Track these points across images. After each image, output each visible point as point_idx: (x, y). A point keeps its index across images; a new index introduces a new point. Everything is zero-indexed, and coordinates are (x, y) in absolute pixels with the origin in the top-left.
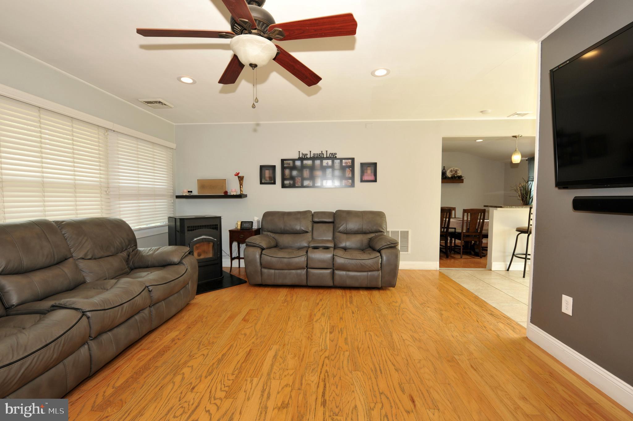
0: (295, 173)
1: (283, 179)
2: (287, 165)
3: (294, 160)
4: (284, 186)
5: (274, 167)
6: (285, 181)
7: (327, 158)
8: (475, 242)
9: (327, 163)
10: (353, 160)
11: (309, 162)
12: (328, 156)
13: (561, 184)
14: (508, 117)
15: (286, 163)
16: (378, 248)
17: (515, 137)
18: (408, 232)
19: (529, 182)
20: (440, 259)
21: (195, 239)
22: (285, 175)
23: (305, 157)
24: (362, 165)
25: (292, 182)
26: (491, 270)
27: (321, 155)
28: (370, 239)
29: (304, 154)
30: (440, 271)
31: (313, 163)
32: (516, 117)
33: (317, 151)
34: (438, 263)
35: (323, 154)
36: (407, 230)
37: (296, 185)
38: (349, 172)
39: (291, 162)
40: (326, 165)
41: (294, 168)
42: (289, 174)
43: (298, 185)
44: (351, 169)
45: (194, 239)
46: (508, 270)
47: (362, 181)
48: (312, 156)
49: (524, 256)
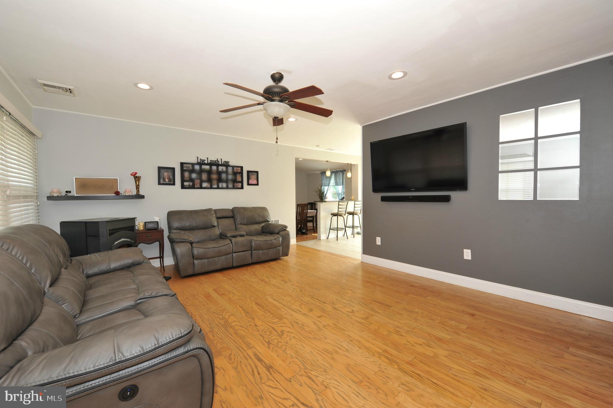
0: (194, 176)
1: (183, 180)
2: (186, 168)
3: (193, 164)
4: (183, 187)
5: (173, 169)
6: (184, 183)
7: (222, 165)
8: (301, 225)
9: (222, 169)
10: (242, 168)
11: (207, 167)
12: (223, 163)
13: (375, 190)
14: (326, 150)
15: (186, 166)
16: (277, 231)
17: (327, 161)
18: (278, 220)
19: (323, 187)
20: (297, 236)
21: (116, 243)
22: (185, 177)
23: (203, 163)
24: (248, 172)
25: (191, 184)
26: (320, 240)
27: (217, 162)
28: (262, 227)
29: (202, 160)
30: (297, 244)
31: (211, 167)
32: (329, 151)
33: (214, 159)
34: (295, 239)
35: (219, 161)
36: (277, 219)
37: (196, 187)
38: (239, 177)
39: (190, 166)
40: (222, 170)
41: (192, 171)
42: (189, 176)
43: (197, 187)
44: (240, 175)
45: (114, 243)
46: (328, 238)
47: (248, 184)
48: (209, 162)
49: (336, 229)
